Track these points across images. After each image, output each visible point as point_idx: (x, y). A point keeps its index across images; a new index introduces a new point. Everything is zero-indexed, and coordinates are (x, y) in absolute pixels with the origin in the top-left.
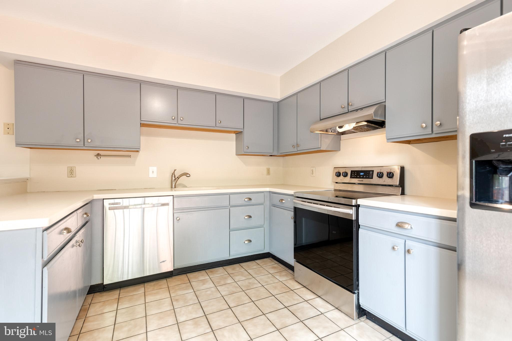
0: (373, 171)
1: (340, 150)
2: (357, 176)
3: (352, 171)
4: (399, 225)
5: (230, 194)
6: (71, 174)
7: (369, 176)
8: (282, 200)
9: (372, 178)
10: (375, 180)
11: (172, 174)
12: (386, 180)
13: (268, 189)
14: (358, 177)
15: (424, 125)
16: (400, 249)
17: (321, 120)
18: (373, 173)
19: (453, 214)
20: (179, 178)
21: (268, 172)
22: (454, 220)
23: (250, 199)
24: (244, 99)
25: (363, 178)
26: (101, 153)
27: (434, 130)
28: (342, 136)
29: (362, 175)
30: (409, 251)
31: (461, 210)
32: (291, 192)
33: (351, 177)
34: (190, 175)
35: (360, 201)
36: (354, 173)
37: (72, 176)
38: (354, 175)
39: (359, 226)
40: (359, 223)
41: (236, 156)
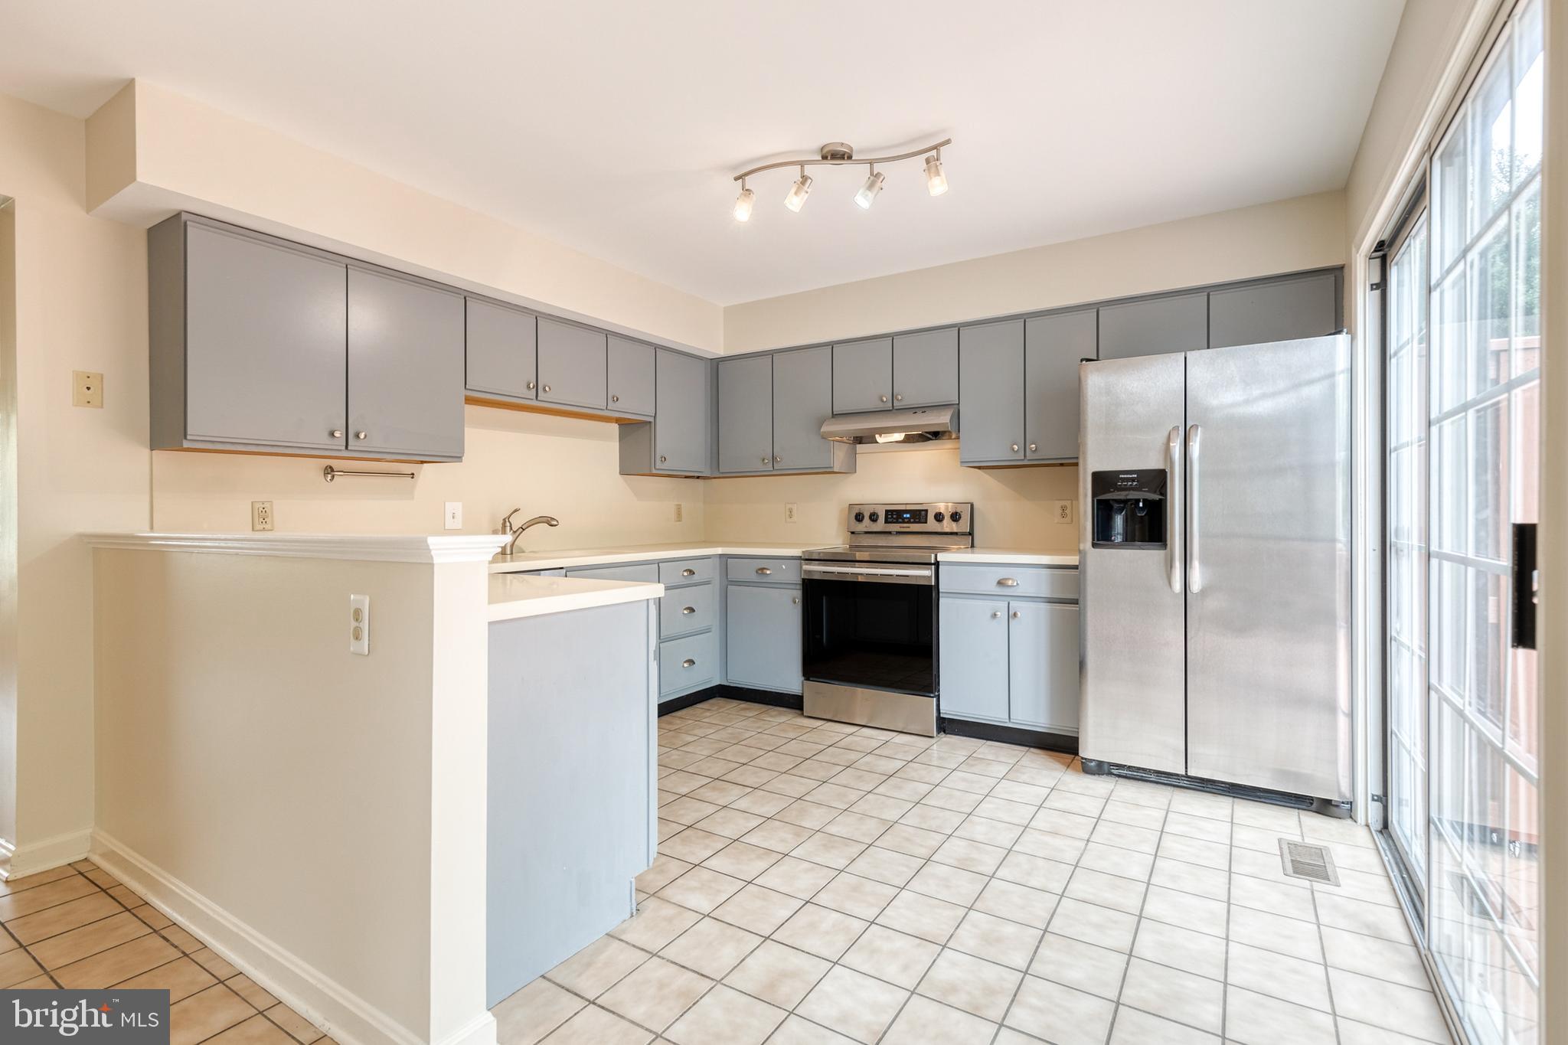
0: (926, 511)
1: (855, 472)
2: (897, 519)
3: (887, 511)
4: (1000, 583)
5: (659, 562)
6: (264, 521)
7: (919, 518)
8: (762, 569)
9: (926, 522)
10: (932, 525)
11: (504, 520)
12: (947, 525)
13: (720, 551)
14: (900, 520)
15: (1016, 447)
16: (1002, 614)
17: (834, 416)
18: (926, 515)
19: (1072, 560)
20: (524, 530)
21: (679, 516)
22: (1076, 567)
23: (691, 572)
24: (657, 348)
25: (909, 522)
26: (334, 463)
27: (1027, 454)
28: (858, 446)
29: (907, 518)
30: (1015, 615)
31: (1082, 553)
32: (796, 552)
33: (886, 522)
34: (557, 521)
35: (941, 557)
36: (892, 515)
37: (267, 527)
38: (892, 517)
39: (941, 595)
40: (941, 590)
41: (620, 476)
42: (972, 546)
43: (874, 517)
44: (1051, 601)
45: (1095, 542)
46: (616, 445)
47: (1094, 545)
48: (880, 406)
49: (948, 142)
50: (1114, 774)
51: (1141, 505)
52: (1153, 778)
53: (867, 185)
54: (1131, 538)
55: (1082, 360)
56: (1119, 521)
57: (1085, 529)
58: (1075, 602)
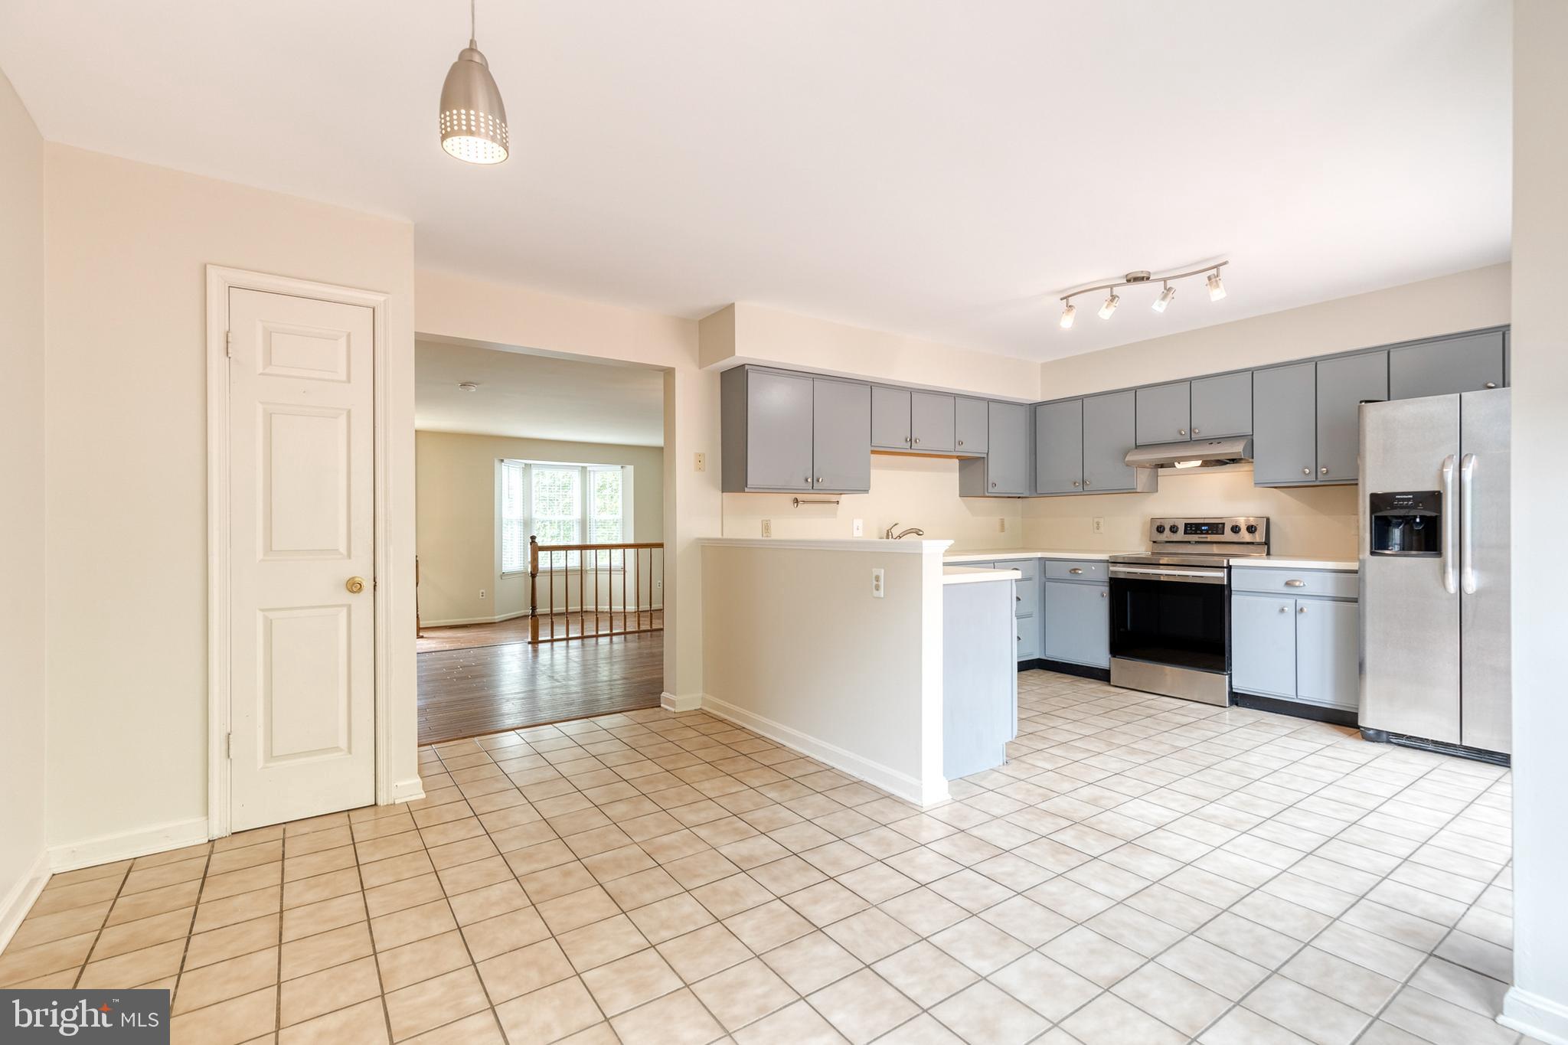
0: (1224, 524)
1: (1157, 491)
2: (1196, 531)
3: (1186, 525)
4: (1288, 584)
5: (994, 562)
7: (1217, 530)
8: (1075, 569)
9: (1223, 534)
10: (1228, 535)
11: (888, 531)
12: (1246, 536)
13: (1039, 555)
14: (1199, 532)
15: (1307, 471)
16: (1290, 610)
17: (1137, 447)
18: (1224, 527)
19: (1354, 566)
20: (900, 538)
21: (1002, 527)
22: (1356, 572)
24: (987, 402)
25: (1207, 533)
26: (800, 497)
27: (1319, 477)
28: (1160, 470)
29: (1204, 530)
30: (1302, 610)
31: (1362, 563)
32: (1105, 557)
33: (1185, 533)
34: (923, 532)
35: (1233, 562)
36: (1191, 528)
38: (1191, 529)
39: (1233, 592)
40: (1233, 589)
41: (959, 498)
42: (1268, 554)
43: (1174, 529)
44: (1335, 599)
45: (1373, 550)
46: (957, 475)
47: (1372, 553)
48: (1179, 438)
49: (1225, 263)
50: (1392, 743)
51: (1418, 520)
52: (1431, 747)
53: (1162, 296)
54: (1406, 547)
55: (1361, 402)
56: (1396, 534)
57: (1364, 539)
58: (1355, 601)
